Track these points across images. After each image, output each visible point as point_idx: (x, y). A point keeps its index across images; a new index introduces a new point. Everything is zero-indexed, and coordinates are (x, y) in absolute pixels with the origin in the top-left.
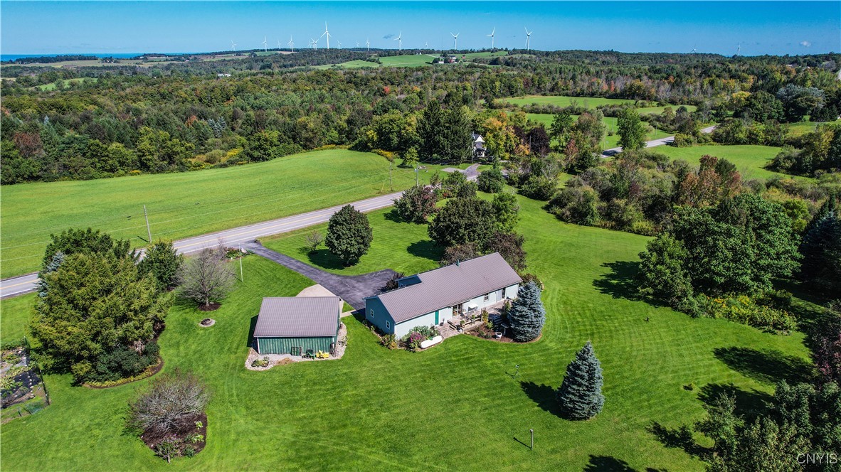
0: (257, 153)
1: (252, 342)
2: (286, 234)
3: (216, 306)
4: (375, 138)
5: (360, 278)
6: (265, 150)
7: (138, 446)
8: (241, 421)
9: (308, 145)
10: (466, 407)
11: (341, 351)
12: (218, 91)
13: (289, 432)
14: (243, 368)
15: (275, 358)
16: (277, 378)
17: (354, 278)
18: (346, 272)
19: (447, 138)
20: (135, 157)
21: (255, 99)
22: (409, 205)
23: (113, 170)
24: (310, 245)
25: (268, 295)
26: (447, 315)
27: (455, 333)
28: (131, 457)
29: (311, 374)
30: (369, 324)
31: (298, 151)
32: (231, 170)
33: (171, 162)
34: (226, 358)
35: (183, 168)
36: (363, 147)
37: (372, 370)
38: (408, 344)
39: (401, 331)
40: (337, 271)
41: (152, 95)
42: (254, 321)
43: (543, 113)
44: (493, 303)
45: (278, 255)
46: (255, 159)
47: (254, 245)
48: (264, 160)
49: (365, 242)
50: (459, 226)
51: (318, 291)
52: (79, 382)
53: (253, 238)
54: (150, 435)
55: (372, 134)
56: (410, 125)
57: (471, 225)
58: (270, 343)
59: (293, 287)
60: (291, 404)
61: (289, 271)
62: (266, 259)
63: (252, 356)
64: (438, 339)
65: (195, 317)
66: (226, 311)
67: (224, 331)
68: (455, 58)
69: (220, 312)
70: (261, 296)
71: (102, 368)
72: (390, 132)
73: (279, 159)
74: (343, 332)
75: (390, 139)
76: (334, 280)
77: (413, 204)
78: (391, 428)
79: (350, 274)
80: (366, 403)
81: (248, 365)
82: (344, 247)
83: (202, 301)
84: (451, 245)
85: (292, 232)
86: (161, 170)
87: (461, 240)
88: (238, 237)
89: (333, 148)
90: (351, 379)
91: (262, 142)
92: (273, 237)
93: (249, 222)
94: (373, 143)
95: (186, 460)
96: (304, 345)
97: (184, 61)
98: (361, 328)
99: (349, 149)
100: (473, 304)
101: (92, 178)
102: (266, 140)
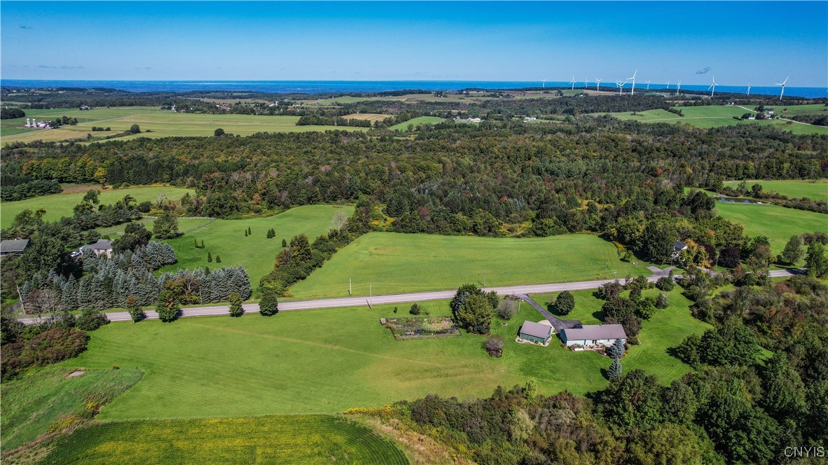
0: (539, 232)
1: (519, 334)
2: (541, 293)
3: (508, 319)
4: (615, 235)
5: (565, 322)
6: (544, 230)
7: (485, 351)
8: (512, 354)
9: (572, 230)
10: (578, 369)
11: (547, 344)
12: (523, 151)
13: (524, 360)
14: (514, 341)
15: (525, 341)
16: (524, 346)
17: (562, 321)
18: (562, 318)
19: (655, 247)
20: (472, 226)
21: (551, 162)
22: (603, 292)
23: (459, 231)
24: (550, 302)
25: (527, 320)
26: (589, 343)
27: (590, 349)
28: (483, 353)
29: (535, 348)
30: (560, 339)
31: (565, 232)
32: (523, 241)
33: (489, 231)
34: (510, 336)
35: (496, 235)
36: (607, 237)
37: (555, 352)
38: (570, 348)
39: (569, 343)
40: (557, 317)
41: (474, 150)
42: (521, 327)
43: (808, 210)
44: (609, 343)
45: (535, 303)
46: (537, 235)
47: (526, 296)
48: (543, 236)
49: (571, 307)
50: (612, 309)
51: (547, 323)
52: (468, 332)
53: (526, 292)
54: (488, 350)
55: (614, 231)
56: (638, 231)
57: (618, 310)
58: (524, 336)
59: (538, 318)
60: (527, 354)
61: (538, 312)
62: (530, 304)
63: (518, 338)
64: (582, 349)
65: (501, 321)
66: (512, 322)
67: (510, 328)
68: (772, 112)
69: (509, 321)
70: (525, 319)
71: (476, 330)
72: (625, 233)
73: (552, 237)
74: (550, 339)
75: (625, 238)
76: (554, 320)
77: (606, 291)
78: (553, 367)
79: (562, 319)
80: (549, 360)
81: (516, 340)
82: (561, 308)
83: (504, 316)
84: (608, 316)
85: (545, 293)
86: (484, 235)
87: (613, 315)
88: (519, 291)
89: (589, 234)
90: (548, 353)
91: (544, 226)
92: (535, 294)
93: (526, 284)
94: (614, 237)
95: (496, 358)
96: (537, 339)
97: (498, 97)
98: (557, 339)
99: (599, 236)
100: (602, 341)
101: (449, 235)
102: (546, 225)
